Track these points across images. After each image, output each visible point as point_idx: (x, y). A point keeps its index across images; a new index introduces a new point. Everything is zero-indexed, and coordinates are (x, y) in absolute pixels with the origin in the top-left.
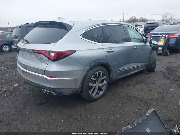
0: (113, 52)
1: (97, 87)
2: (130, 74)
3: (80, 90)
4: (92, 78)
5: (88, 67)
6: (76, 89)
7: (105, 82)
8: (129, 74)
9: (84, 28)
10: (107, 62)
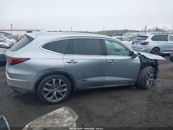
0: (75, 63)
1: (55, 92)
2: (105, 86)
3: (34, 92)
4: (47, 84)
5: (42, 74)
6: (30, 91)
7: (65, 90)
8: (103, 86)
9: (46, 41)
10: (66, 72)
